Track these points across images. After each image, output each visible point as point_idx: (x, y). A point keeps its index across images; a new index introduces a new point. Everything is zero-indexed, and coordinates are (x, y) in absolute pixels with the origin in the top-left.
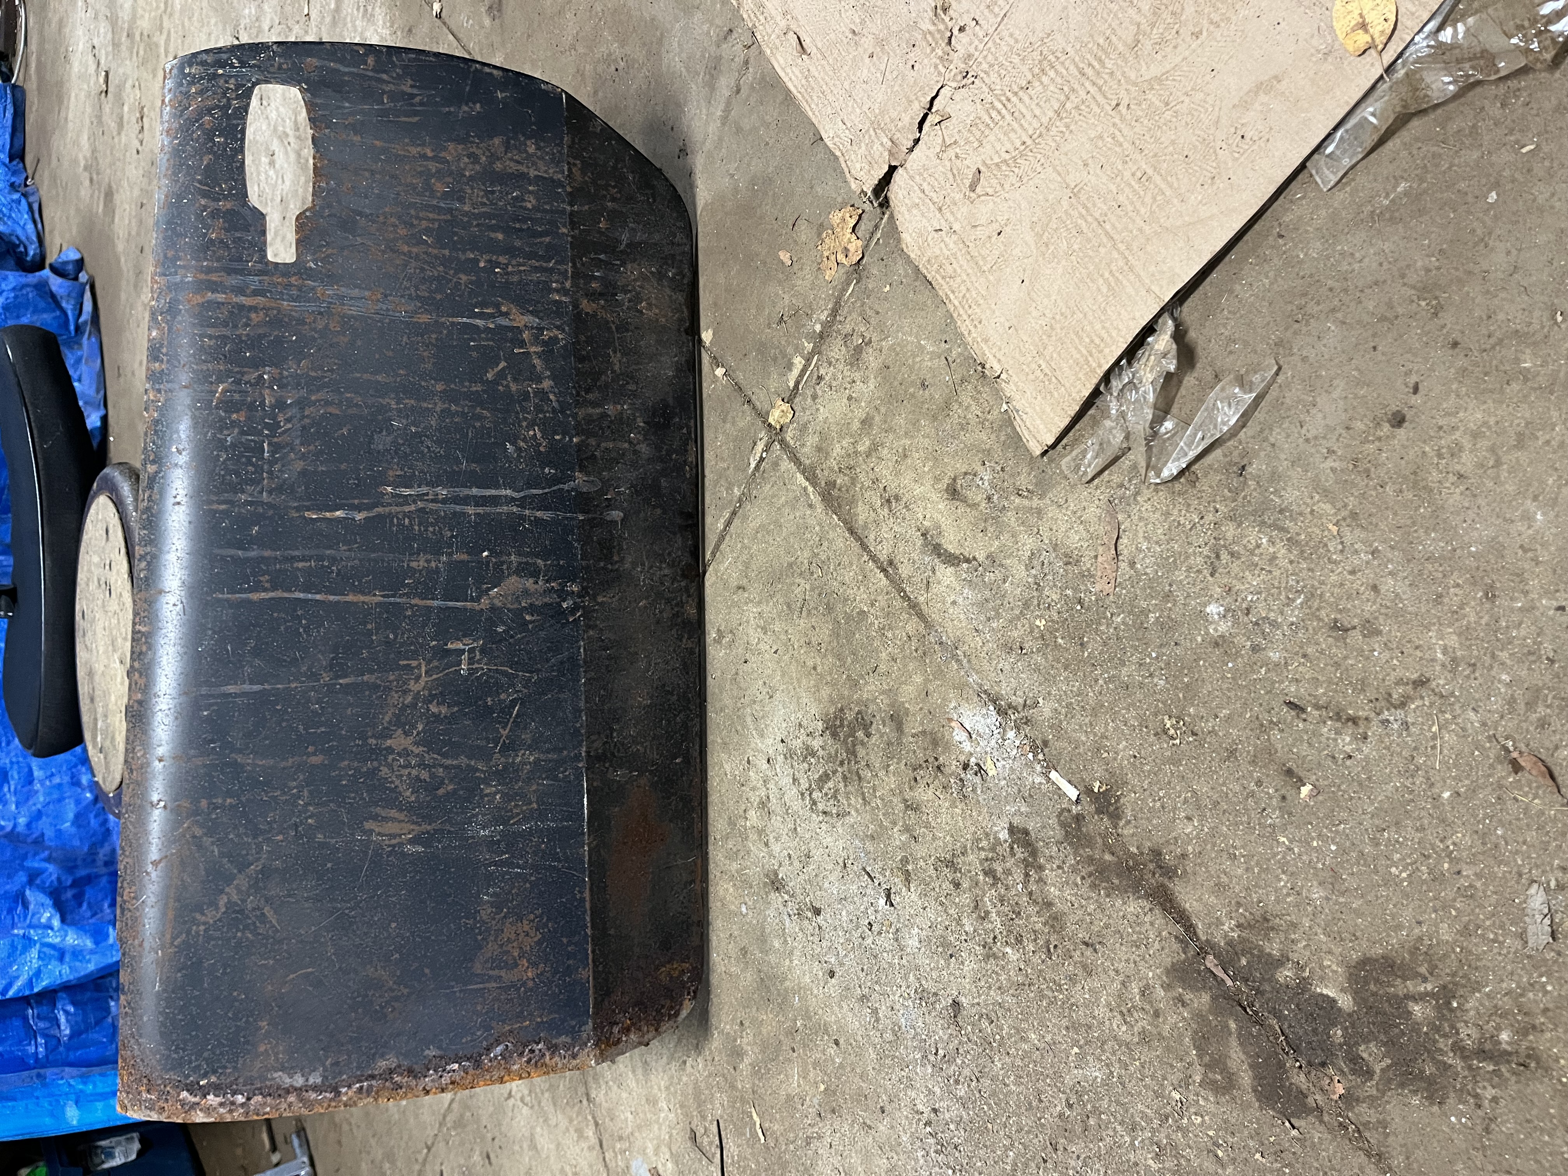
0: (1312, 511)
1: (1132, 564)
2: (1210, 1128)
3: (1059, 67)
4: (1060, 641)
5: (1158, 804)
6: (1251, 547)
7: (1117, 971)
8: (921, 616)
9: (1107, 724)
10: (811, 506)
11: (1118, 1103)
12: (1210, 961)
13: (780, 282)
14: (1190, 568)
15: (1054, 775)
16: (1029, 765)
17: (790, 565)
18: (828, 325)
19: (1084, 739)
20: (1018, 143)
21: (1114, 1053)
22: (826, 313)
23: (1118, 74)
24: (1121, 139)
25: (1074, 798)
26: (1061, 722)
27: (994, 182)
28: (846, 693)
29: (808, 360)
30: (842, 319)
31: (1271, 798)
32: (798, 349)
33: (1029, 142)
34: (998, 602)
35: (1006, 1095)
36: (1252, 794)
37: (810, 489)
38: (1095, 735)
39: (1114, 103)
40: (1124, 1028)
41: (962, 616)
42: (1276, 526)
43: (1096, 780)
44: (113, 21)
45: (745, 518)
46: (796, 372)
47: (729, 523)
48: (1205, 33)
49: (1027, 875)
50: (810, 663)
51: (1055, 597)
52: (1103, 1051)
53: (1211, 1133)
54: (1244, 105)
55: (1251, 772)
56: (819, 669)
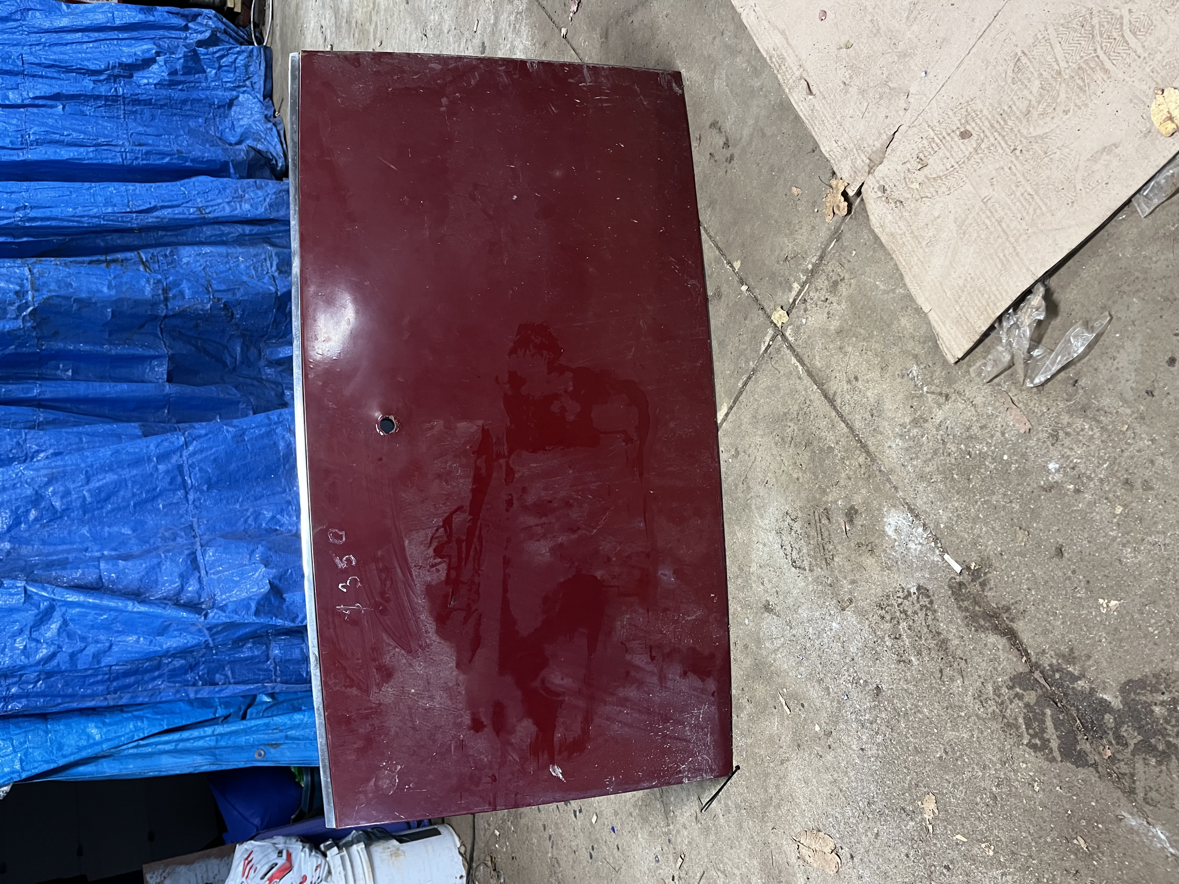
0: (1117, 412)
1: (1003, 434)
2: (1031, 771)
3: (978, 121)
4: (955, 476)
5: (1011, 579)
6: (1078, 430)
7: (979, 676)
8: (868, 452)
9: (981, 529)
10: (800, 378)
11: (976, 753)
12: (1037, 675)
13: (786, 235)
14: (1038, 440)
15: (946, 557)
16: (932, 550)
17: (785, 414)
18: (816, 266)
19: (966, 536)
20: (949, 166)
21: (975, 724)
22: (815, 258)
23: (1016, 130)
24: (1015, 171)
25: (959, 572)
26: (953, 525)
27: (932, 189)
28: (818, 496)
29: (803, 286)
30: (826, 263)
31: (1080, 581)
32: (797, 280)
33: (956, 166)
34: (918, 449)
35: (906, 743)
36: (1069, 578)
37: (800, 368)
38: (974, 535)
39: (1012, 148)
40: (982, 710)
41: (894, 456)
42: (1094, 419)
43: (972, 562)
44: (336, 11)
45: (757, 381)
46: (794, 293)
47: (745, 384)
48: (1071, 111)
49: (926, 615)
50: (795, 476)
51: (953, 449)
52: (969, 722)
53: (1031, 774)
54: (1094, 159)
55: (1069, 565)
56: (801, 480)
